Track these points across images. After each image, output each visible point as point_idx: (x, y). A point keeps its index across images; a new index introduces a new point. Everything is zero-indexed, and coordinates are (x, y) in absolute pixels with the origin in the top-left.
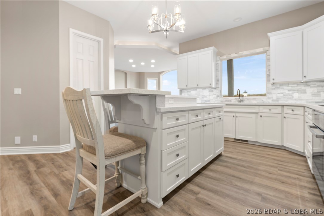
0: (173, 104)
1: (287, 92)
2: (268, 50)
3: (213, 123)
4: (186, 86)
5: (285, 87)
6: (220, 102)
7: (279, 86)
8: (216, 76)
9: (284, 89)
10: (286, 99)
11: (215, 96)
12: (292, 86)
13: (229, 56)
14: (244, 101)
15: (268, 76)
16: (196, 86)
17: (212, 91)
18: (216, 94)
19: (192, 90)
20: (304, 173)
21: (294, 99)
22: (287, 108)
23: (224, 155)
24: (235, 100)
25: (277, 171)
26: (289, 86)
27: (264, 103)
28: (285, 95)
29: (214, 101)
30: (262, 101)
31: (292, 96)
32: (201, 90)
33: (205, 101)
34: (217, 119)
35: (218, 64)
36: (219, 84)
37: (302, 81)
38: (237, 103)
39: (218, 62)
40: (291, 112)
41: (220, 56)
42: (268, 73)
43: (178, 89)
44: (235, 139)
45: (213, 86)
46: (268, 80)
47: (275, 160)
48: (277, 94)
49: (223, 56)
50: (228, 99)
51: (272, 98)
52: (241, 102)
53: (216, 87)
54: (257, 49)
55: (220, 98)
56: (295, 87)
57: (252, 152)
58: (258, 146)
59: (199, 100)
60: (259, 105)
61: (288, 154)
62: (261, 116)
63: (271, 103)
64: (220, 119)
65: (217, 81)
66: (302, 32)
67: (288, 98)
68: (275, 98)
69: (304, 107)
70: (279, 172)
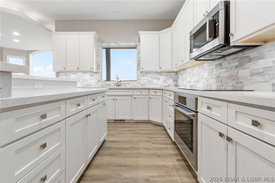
0: (41, 89)
1: (150, 79)
2: (138, 45)
3: (98, 111)
4: (64, 68)
5: (149, 75)
6: (100, 86)
7: (145, 74)
8: (97, 61)
9: (148, 77)
10: (149, 84)
11: (96, 81)
12: (152, 75)
13: (108, 44)
14: (121, 85)
15: (139, 65)
16: (76, 69)
17: (93, 76)
18: (96, 79)
19: (72, 73)
20: (167, 141)
21: (154, 84)
22: (152, 91)
23: (107, 141)
24: (113, 85)
25: (152, 145)
26: (151, 74)
27: (136, 87)
28: (149, 81)
29: (95, 85)
30: (134, 86)
31: (152, 82)
32: (82, 74)
33: (86, 85)
34: (101, 105)
35: (99, 50)
36: (99, 69)
37: (159, 71)
38: (116, 87)
39: (98, 48)
40: (154, 94)
41: (100, 43)
42: (138, 63)
43: (53, 71)
44: (115, 120)
45: (95, 70)
46: (138, 69)
47: (147, 134)
48: (144, 80)
49: (104, 43)
50: (108, 83)
51: (141, 83)
52: (119, 86)
53: (97, 72)
54: (131, 43)
55: (101, 82)
56: (154, 75)
57: (130, 131)
58: (133, 124)
59: (79, 85)
60: (133, 89)
61: (152, 126)
62: (135, 98)
63: (140, 87)
64: (104, 104)
65: (98, 66)
66: (159, 36)
67: (150, 83)
68: (142, 83)
69: (162, 90)
70: (153, 145)
